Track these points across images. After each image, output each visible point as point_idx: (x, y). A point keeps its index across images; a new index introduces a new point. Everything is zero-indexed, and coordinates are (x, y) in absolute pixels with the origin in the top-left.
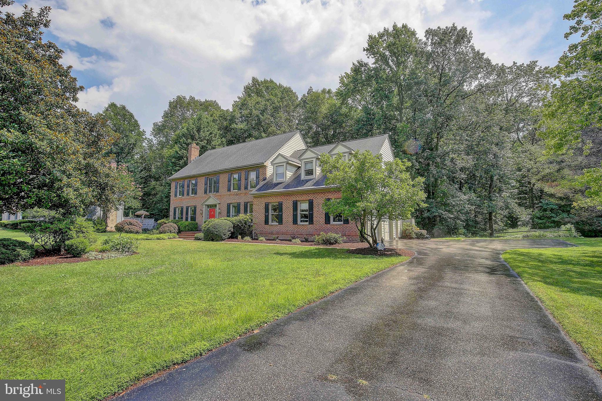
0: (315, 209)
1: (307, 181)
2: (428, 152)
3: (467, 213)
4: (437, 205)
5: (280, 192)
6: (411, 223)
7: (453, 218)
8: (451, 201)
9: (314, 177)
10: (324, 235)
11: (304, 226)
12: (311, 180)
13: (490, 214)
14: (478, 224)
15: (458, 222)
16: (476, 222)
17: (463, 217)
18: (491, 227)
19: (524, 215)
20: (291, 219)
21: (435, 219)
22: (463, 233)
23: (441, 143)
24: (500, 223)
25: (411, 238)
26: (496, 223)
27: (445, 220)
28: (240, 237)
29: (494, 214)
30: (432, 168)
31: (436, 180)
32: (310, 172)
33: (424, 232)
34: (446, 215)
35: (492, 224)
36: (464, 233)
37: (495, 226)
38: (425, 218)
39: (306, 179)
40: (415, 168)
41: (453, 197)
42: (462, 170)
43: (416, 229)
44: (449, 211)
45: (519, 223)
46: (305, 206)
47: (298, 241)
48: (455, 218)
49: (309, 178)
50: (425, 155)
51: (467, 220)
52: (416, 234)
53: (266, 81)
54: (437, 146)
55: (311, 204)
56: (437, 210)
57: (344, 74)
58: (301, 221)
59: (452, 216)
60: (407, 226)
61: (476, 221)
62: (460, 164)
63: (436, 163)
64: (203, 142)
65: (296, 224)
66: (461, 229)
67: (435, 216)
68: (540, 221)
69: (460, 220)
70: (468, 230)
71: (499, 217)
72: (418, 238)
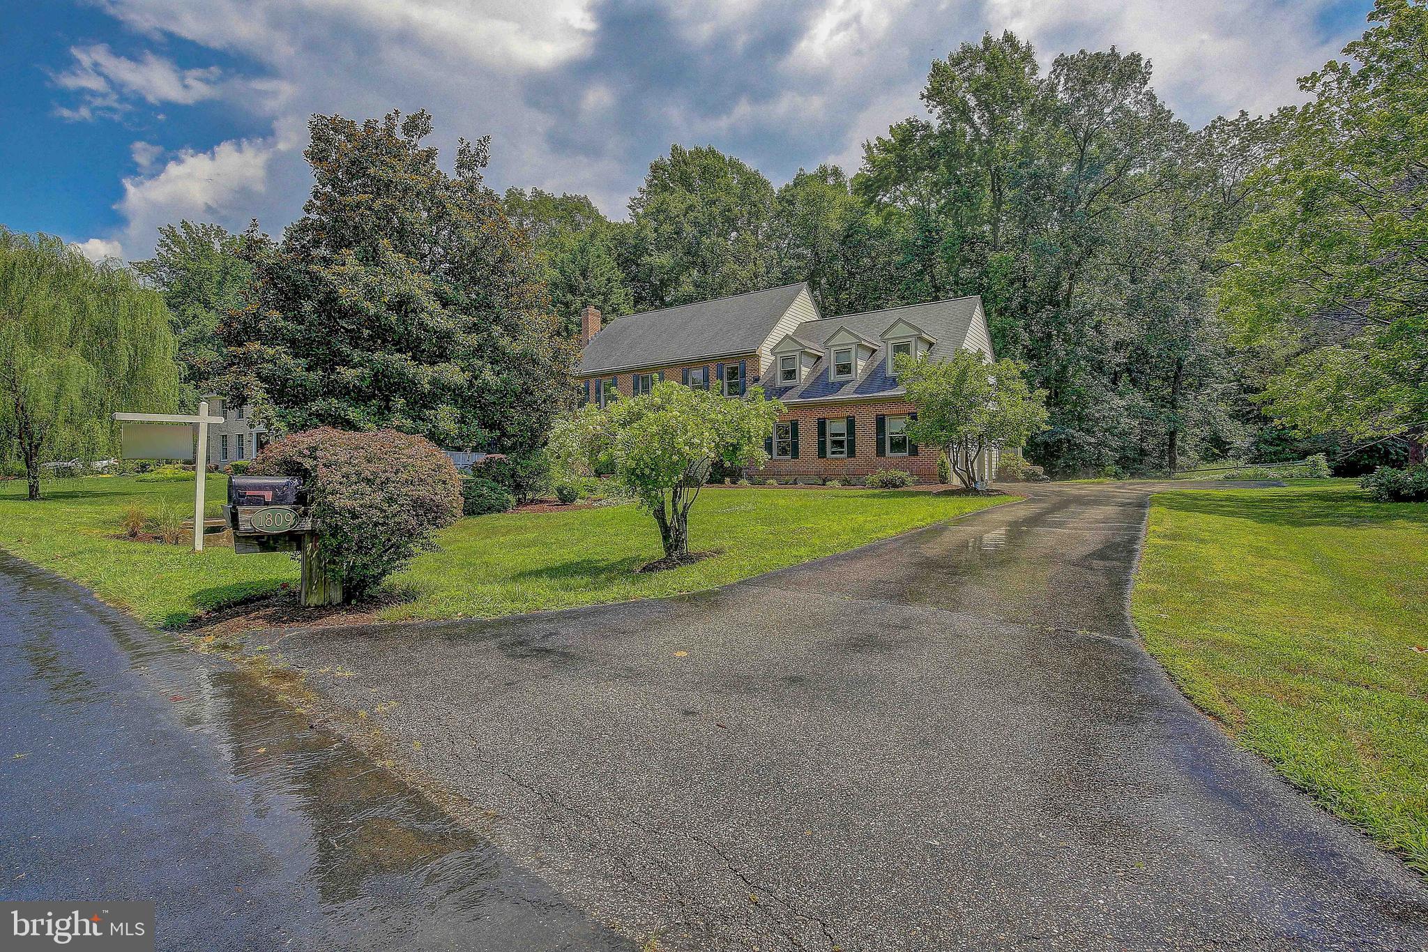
0: (858, 433)
1: (842, 384)
2: (1050, 311)
3: (1123, 434)
4: (1064, 419)
5: (797, 403)
6: (1016, 453)
7: (1095, 443)
8: (1093, 410)
9: (854, 377)
10: (882, 474)
11: (838, 460)
12: (848, 382)
13: (1172, 434)
14: (1146, 455)
15: (1105, 451)
16: (1143, 452)
17: (1114, 443)
18: (1172, 462)
19: (1240, 436)
20: (814, 448)
21: (1058, 446)
22: (1113, 474)
23: (1077, 291)
24: (1191, 453)
25: (1016, 480)
26: (1184, 453)
27: (1079, 447)
28: (727, 480)
29: (1180, 435)
30: (1057, 344)
31: (1065, 368)
32: (845, 369)
33: (1039, 470)
34: (1080, 437)
35: (1175, 455)
36: (1116, 473)
37: (1180, 460)
38: (1038, 445)
39: (839, 380)
40: (1022, 345)
41: (1097, 401)
42: (1118, 346)
43: (1025, 465)
44: (1088, 431)
45: (1231, 453)
46: (838, 427)
47: (836, 483)
48: (1100, 445)
49: (844, 379)
50: (1044, 316)
51: (1123, 448)
52: (1025, 473)
53: (698, 153)
54: (1068, 298)
55: (851, 423)
56: (1064, 429)
57: (874, 142)
58: (833, 453)
59: (1093, 440)
60: (1009, 459)
61: (1142, 450)
62: (1114, 333)
63: (1065, 334)
64: (596, 300)
65: (823, 458)
66: (1109, 465)
67: (1060, 441)
68: (1272, 449)
69: (1108, 447)
70: (1124, 468)
71: (1192, 441)
72: (1027, 480)
